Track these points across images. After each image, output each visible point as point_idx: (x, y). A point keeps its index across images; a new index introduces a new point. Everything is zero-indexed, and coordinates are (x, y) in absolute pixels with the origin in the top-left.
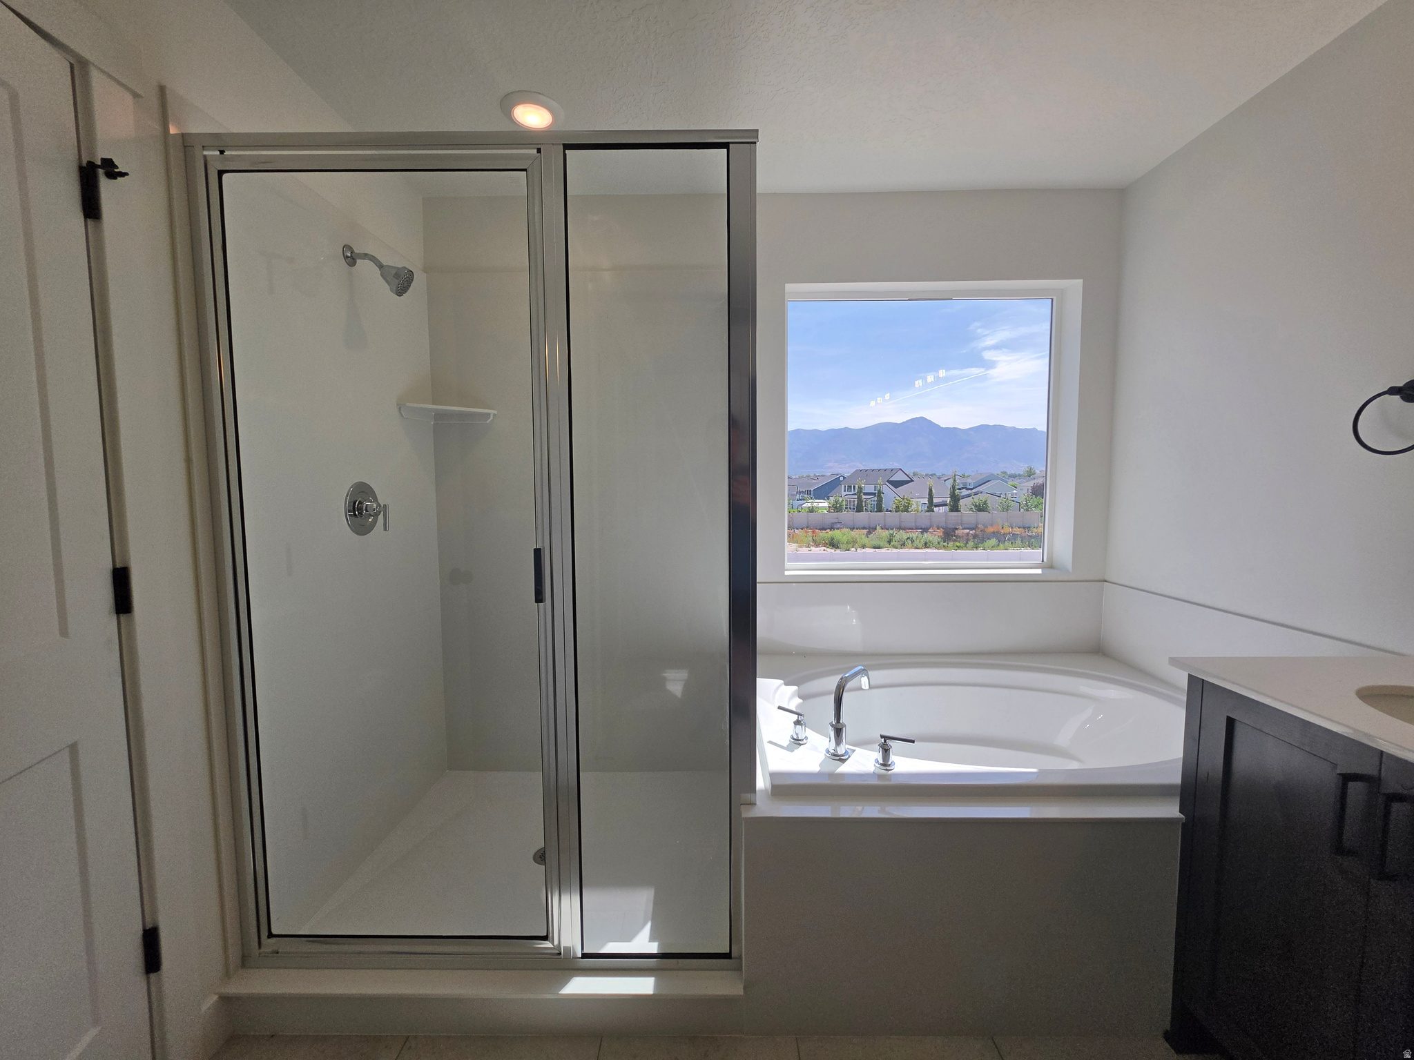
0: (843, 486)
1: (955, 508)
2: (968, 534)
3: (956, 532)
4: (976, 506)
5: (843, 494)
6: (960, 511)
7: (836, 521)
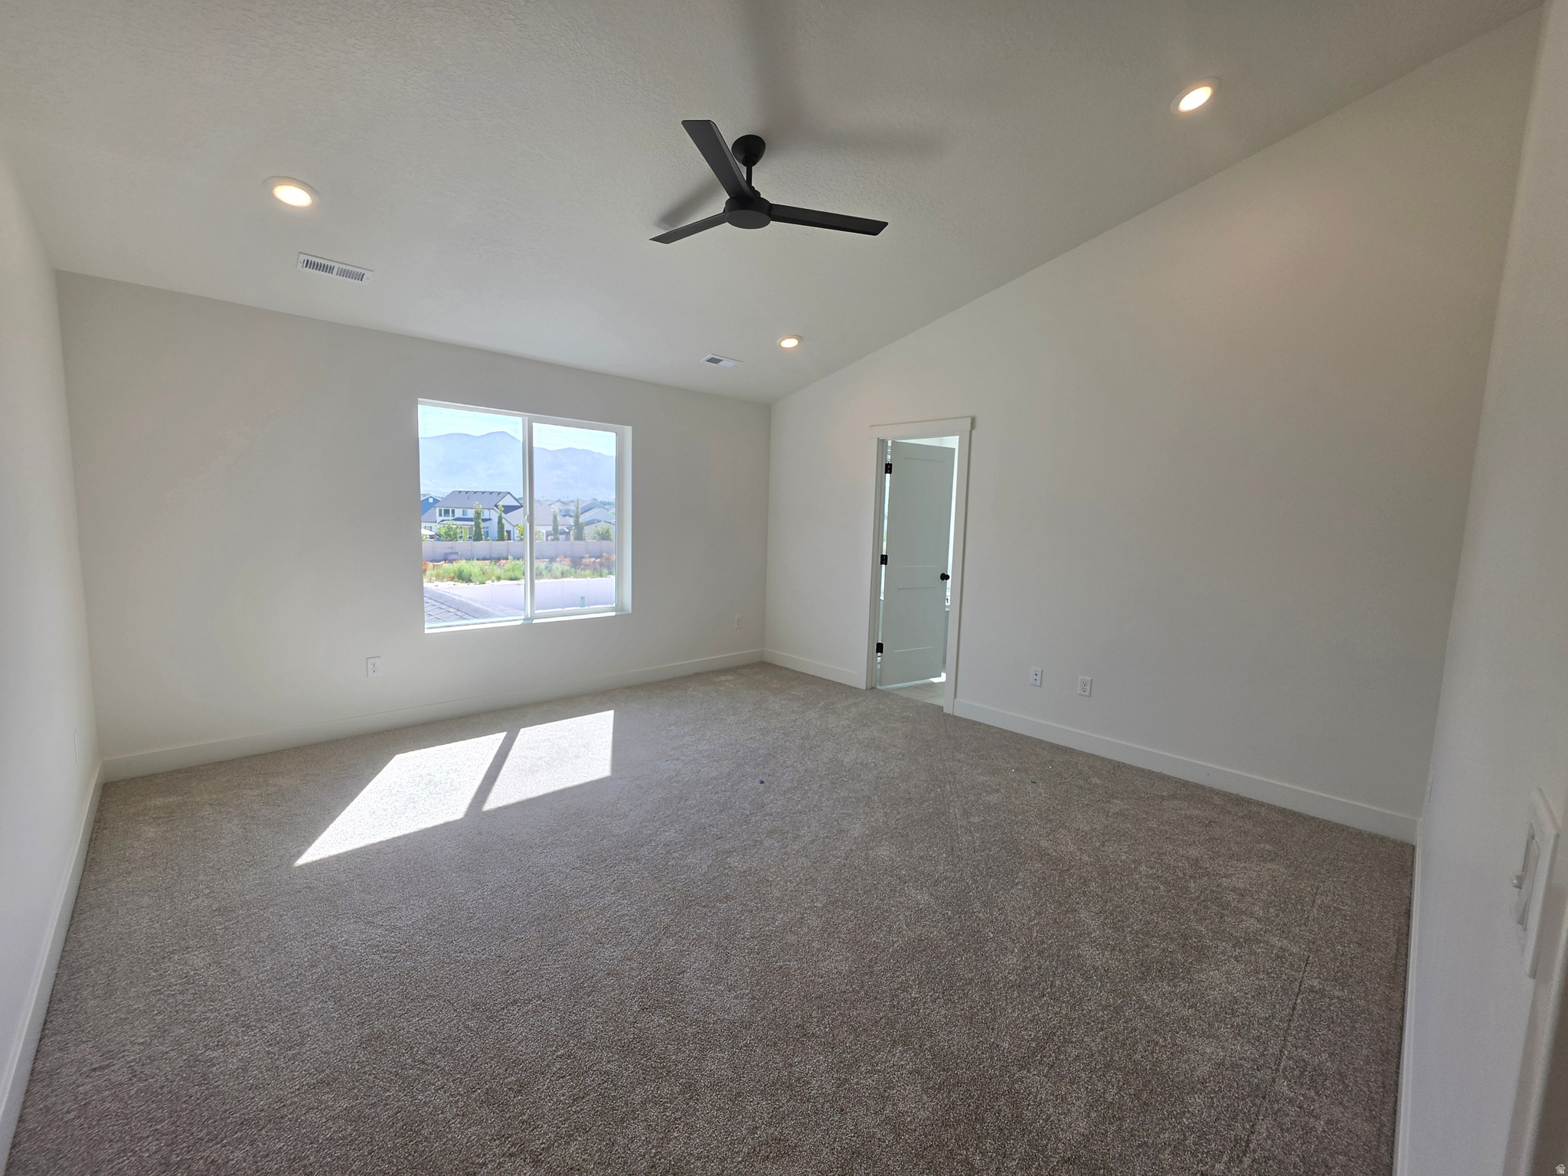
0: (437, 509)
1: (579, 537)
2: (594, 562)
3: (584, 560)
4: (599, 534)
5: (439, 519)
6: (584, 540)
7: (450, 551)
